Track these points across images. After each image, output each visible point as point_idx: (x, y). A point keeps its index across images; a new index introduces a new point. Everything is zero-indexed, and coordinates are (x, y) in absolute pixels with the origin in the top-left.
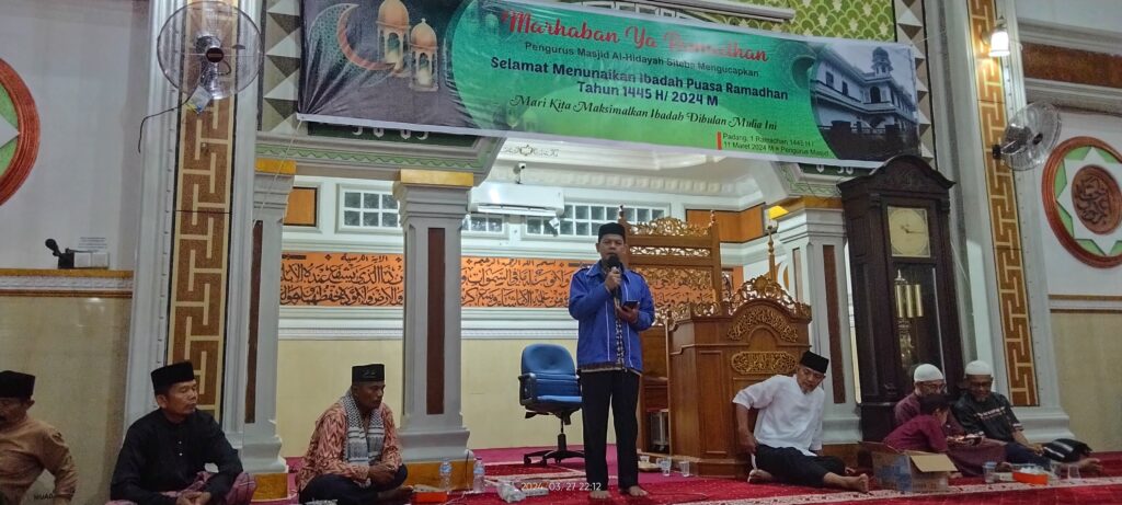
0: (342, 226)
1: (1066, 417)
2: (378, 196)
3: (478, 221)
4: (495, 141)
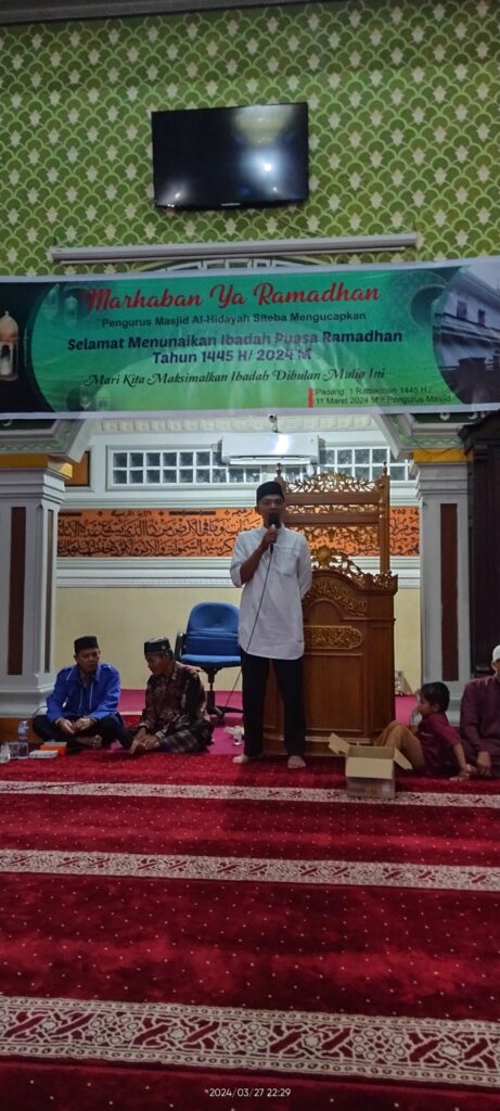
0: (112, 484)
2: (142, 455)
3: (236, 473)
4: (73, 421)
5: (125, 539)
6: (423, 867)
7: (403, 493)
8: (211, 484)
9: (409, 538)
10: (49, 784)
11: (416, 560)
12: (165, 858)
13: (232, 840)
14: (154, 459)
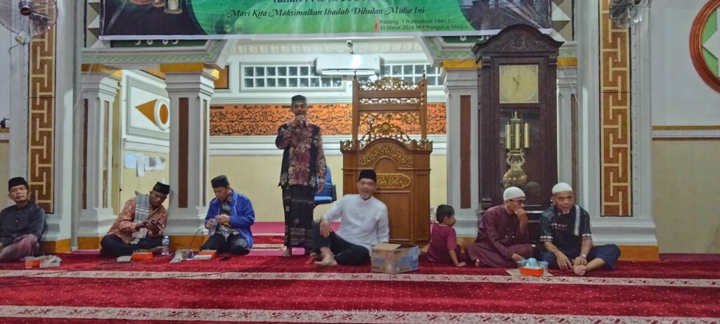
0: (244, 87)
1: (654, 226)
2: (263, 68)
3: (326, 80)
4: (219, 40)
5: (253, 124)
6: (451, 314)
7: (436, 94)
8: (310, 88)
9: (438, 123)
10: (209, 273)
11: (444, 137)
12: (288, 312)
13: (330, 302)
14: (271, 71)
